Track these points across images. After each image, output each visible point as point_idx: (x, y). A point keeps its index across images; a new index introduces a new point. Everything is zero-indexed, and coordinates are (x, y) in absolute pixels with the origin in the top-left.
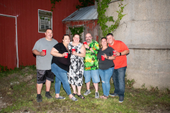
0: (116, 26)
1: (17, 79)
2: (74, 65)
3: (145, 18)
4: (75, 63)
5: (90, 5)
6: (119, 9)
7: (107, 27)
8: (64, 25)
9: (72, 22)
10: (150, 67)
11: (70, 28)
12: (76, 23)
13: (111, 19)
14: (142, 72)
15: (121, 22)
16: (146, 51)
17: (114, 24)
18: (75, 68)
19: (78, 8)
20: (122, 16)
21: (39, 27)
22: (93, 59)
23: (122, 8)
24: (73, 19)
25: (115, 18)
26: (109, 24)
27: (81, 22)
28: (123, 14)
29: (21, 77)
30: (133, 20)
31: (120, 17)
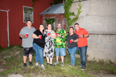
0: (76, 19)
1: (9, 54)
2: (48, 44)
3: (95, 14)
4: (48, 43)
5: (60, 3)
6: (78, 7)
7: (70, 19)
8: (41, 17)
9: (47, 15)
10: (98, 46)
11: (45, 19)
12: (50, 16)
13: (73, 14)
14: (94, 49)
15: (80, 16)
16: (96, 36)
17: (75, 17)
18: (48, 46)
19: (51, 5)
20: (80, 12)
21: (24, 18)
22: (61, 41)
23: (80, 7)
24: (48, 13)
25: (76, 13)
26: (72, 17)
27: (53, 15)
28: (81, 10)
29: (12, 53)
30: (87, 15)
31: (79, 12)
